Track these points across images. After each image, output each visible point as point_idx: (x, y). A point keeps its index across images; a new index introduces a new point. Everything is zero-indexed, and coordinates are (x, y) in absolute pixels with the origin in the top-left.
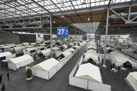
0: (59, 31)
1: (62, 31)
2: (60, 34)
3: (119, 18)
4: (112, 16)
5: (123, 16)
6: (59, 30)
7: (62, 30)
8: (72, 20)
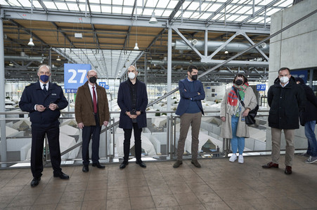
0: (72, 74)
1: (79, 76)
2: (75, 82)
3: (189, 48)
4: (177, 42)
5: (196, 47)
6: (70, 71)
7: (79, 71)
8: (69, 39)
